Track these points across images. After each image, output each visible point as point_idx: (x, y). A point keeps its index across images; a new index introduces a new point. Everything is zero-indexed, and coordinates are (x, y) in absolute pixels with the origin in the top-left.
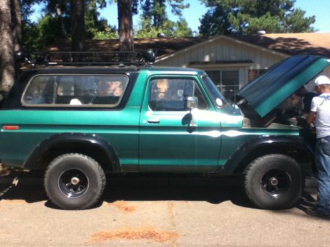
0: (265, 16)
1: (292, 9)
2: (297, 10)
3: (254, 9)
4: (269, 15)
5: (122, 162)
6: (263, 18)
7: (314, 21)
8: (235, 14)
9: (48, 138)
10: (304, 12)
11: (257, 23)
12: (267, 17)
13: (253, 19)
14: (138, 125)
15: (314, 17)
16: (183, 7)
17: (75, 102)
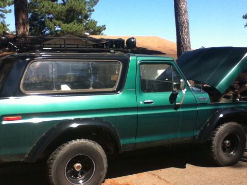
0: (73, 23)
1: (88, 19)
2: (92, 20)
3: (63, 18)
4: (76, 23)
5: (123, 142)
6: (72, 24)
7: (105, 29)
8: (51, 19)
9: (55, 126)
10: (97, 22)
11: (68, 28)
12: (74, 24)
13: (65, 25)
14: (136, 106)
15: (105, 25)
16: (6, 12)
17: (65, 88)
